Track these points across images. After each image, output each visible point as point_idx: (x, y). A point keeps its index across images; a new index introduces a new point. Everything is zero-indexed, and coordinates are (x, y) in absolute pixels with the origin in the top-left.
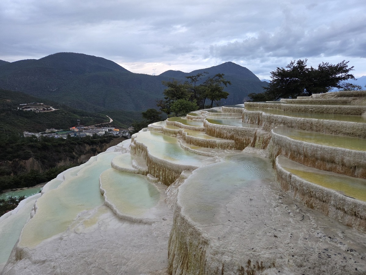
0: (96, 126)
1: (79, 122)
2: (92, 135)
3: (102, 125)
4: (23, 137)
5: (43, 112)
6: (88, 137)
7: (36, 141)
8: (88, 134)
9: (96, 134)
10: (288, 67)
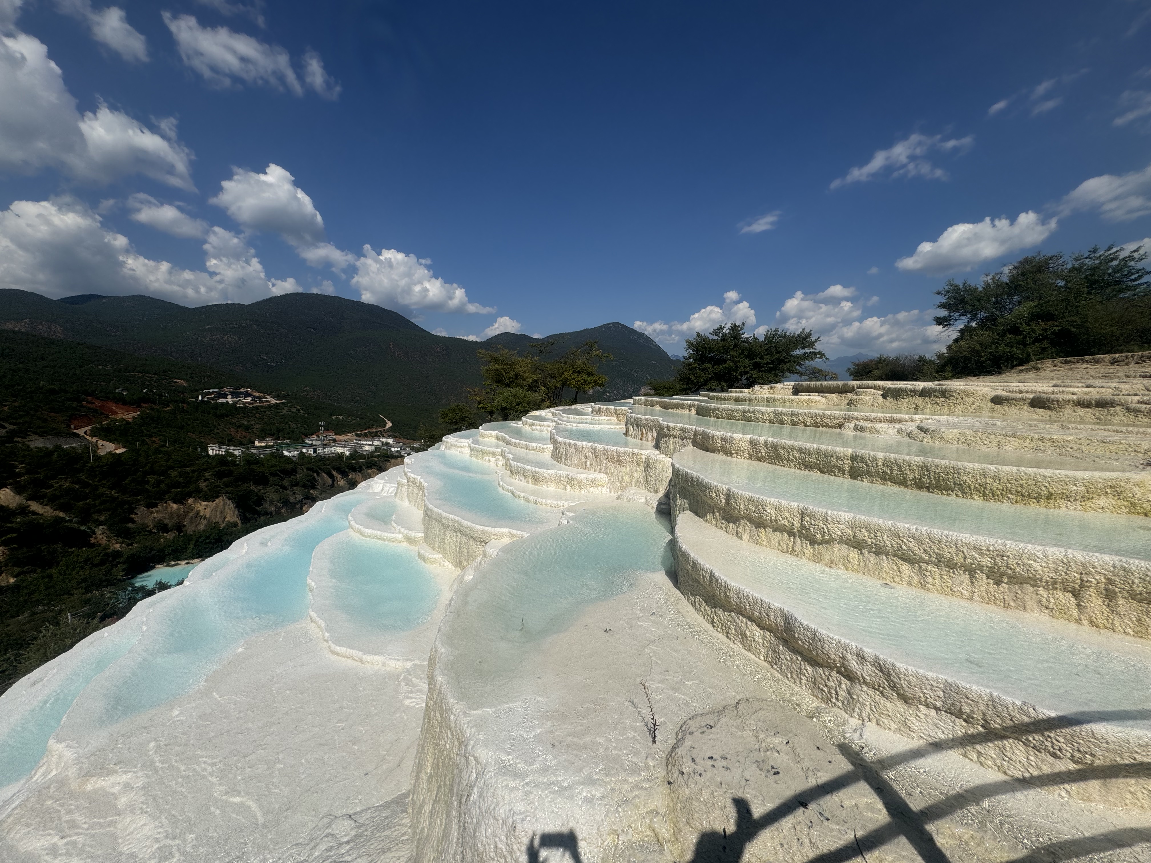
0: (357, 435)
1: (322, 426)
2: (347, 453)
3: (369, 432)
4: (208, 455)
5: (251, 406)
6: (340, 456)
7: (233, 463)
8: (340, 450)
9: (356, 451)
10: (715, 333)
